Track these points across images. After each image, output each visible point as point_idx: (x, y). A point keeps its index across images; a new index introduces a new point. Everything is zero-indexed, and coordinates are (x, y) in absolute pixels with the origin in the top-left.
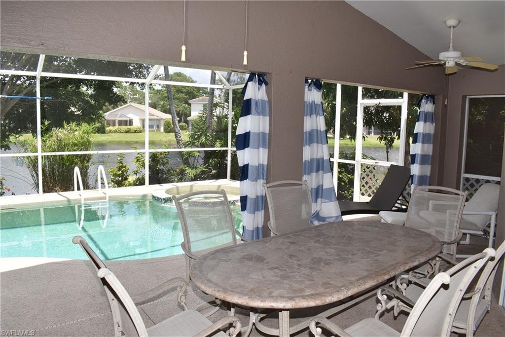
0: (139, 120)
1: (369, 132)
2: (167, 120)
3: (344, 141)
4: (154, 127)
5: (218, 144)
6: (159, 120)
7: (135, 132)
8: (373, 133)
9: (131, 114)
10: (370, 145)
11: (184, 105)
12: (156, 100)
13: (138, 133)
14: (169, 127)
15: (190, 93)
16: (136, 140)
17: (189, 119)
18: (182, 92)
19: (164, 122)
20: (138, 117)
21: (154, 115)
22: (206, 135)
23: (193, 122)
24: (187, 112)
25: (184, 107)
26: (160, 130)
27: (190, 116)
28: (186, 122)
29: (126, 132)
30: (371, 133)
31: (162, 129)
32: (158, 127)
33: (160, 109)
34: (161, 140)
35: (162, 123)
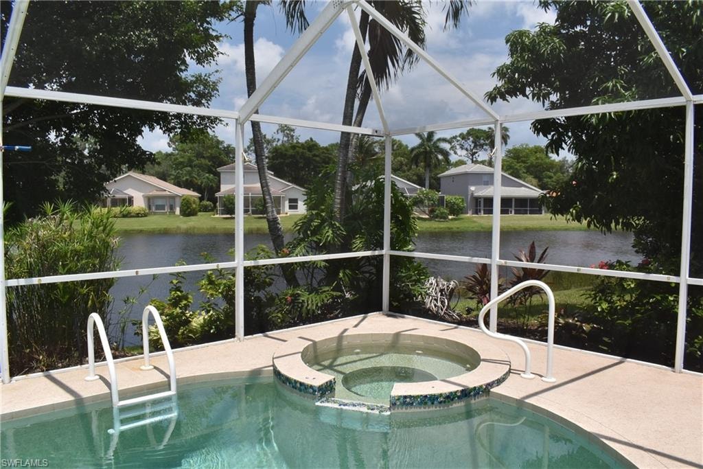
0: (142, 199)
1: (477, 210)
2: (185, 197)
3: (445, 223)
4: (166, 208)
5: (358, 242)
6: (173, 197)
7: (138, 215)
8: (482, 212)
9: (130, 189)
10: (482, 228)
11: (207, 175)
12: (166, 168)
13: (142, 217)
14: (188, 208)
15: (214, 157)
16: (140, 228)
17: (217, 195)
18: (204, 157)
19: (181, 201)
20: (142, 194)
21: (165, 190)
22: (332, 226)
23: (225, 200)
24: (214, 185)
25: (208, 178)
26: (174, 213)
27: (219, 191)
28: (214, 200)
29: (124, 216)
30: (480, 212)
31: (178, 211)
32: (172, 208)
33: (172, 181)
34: (178, 227)
35: (178, 202)
